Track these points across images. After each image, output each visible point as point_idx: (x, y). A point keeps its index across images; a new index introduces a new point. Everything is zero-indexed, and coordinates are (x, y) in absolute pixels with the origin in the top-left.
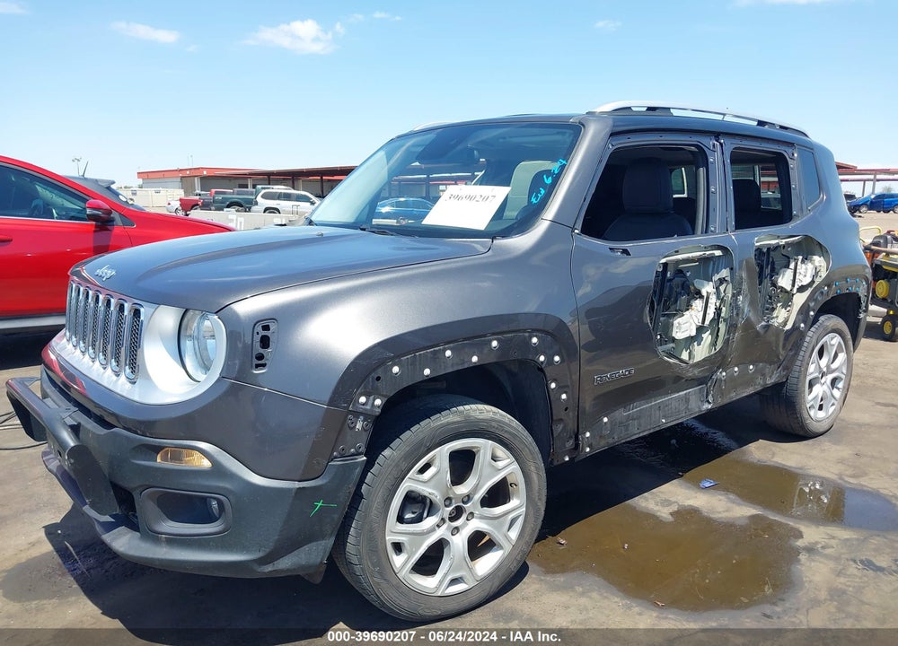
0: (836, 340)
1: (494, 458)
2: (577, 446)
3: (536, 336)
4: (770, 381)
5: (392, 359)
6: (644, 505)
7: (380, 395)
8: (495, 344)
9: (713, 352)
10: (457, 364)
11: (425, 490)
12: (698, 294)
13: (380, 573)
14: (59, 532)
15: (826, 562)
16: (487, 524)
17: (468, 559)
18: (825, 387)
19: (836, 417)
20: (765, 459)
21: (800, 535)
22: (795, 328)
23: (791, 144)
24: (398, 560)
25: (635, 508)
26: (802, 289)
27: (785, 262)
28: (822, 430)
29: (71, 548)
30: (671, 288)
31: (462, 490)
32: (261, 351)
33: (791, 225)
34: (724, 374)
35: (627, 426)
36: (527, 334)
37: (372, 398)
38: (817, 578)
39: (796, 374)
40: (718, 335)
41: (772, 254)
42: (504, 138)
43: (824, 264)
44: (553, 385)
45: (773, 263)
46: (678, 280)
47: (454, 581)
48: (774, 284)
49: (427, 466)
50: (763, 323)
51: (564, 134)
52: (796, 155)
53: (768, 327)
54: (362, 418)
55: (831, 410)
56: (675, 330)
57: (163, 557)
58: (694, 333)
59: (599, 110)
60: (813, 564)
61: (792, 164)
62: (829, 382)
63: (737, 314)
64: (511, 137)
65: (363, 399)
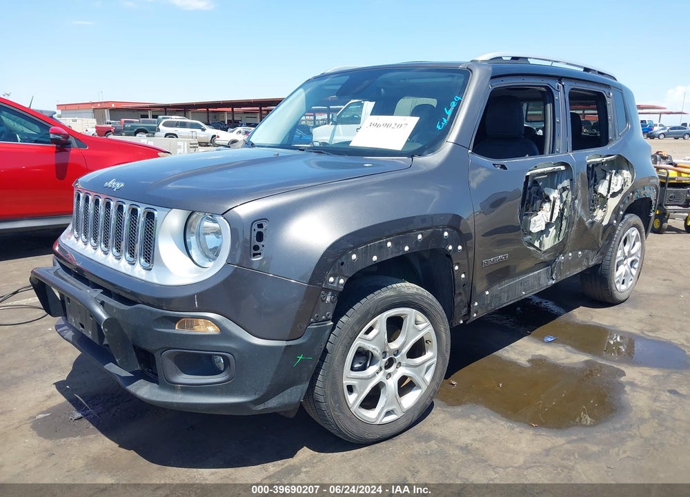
0: (635, 232)
1: (417, 323)
2: (469, 312)
3: (447, 231)
4: (592, 263)
5: (351, 249)
6: (506, 355)
7: (343, 276)
8: (420, 237)
9: (557, 242)
10: (396, 253)
11: (370, 346)
12: (547, 199)
13: (339, 408)
14: (68, 387)
15: (644, 392)
16: (411, 371)
17: (398, 396)
18: (626, 267)
19: (632, 290)
20: (587, 320)
21: (623, 374)
22: (610, 224)
23: (608, 86)
24: (351, 398)
25: (500, 357)
26: (614, 195)
27: (602, 175)
28: (624, 299)
29: (80, 399)
30: (530, 194)
31: (394, 345)
32: (257, 243)
33: (608, 147)
34: (563, 258)
35: (500, 298)
36: (441, 230)
37: (337, 278)
38: (640, 404)
39: (609, 258)
40: (561, 230)
41: (595, 169)
42: (405, 79)
43: (630, 176)
44: (457, 268)
45: (596, 176)
46: (534, 189)
47: (388, 413)
48: (596, 192)
49: (371, 329)
50: (590, 220)
51: (453, 76)
52: (611, 94)
53: (593, 223)
54: (330, 293)
55: (630, 283)
56: (532, 225)
57: (180, 401)
58: (543, 228)
59: (480, 58)
60: (635, 394)
61: (609, 101)
62: (629, 264)
63: (574, 213)
64: (410, 79)
65: (331, 279)
